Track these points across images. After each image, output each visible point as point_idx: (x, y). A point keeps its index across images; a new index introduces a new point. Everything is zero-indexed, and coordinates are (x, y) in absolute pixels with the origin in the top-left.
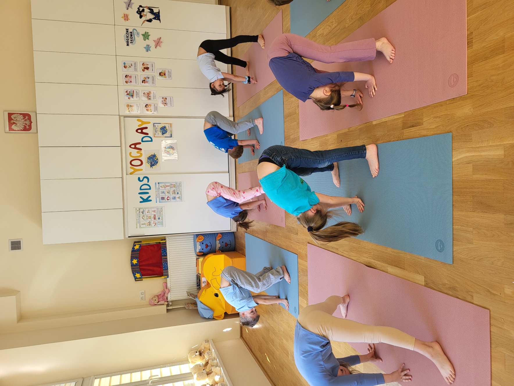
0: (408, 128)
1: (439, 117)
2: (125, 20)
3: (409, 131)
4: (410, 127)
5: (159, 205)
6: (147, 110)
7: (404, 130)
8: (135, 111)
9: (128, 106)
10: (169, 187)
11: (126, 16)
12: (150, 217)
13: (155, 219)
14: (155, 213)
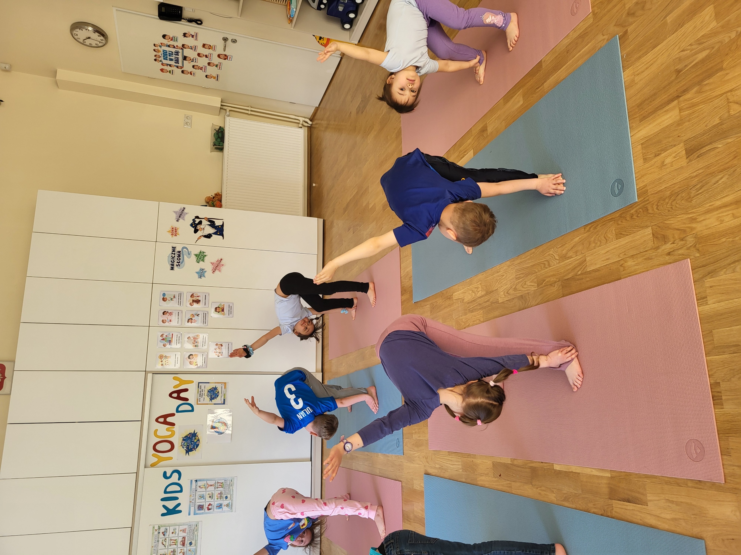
0: (620, 501)
1: (677, 504)
2: (172, 235)
3: (624, 507)
4: (624, 500)
5: (193, 519)
6: (191, 363)
7: (613, 501)
8: (172, 365)
9: (161, 357)
10: (213, 488)
11: (174, 230)
12: (175, 542)
13: (183, 544)
14: (184, 534)
